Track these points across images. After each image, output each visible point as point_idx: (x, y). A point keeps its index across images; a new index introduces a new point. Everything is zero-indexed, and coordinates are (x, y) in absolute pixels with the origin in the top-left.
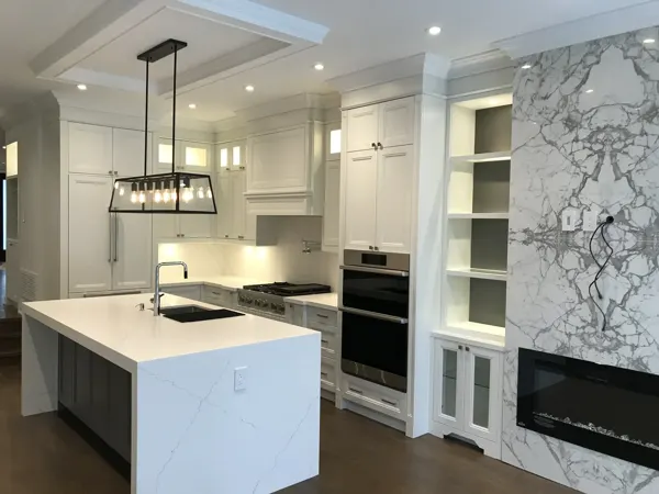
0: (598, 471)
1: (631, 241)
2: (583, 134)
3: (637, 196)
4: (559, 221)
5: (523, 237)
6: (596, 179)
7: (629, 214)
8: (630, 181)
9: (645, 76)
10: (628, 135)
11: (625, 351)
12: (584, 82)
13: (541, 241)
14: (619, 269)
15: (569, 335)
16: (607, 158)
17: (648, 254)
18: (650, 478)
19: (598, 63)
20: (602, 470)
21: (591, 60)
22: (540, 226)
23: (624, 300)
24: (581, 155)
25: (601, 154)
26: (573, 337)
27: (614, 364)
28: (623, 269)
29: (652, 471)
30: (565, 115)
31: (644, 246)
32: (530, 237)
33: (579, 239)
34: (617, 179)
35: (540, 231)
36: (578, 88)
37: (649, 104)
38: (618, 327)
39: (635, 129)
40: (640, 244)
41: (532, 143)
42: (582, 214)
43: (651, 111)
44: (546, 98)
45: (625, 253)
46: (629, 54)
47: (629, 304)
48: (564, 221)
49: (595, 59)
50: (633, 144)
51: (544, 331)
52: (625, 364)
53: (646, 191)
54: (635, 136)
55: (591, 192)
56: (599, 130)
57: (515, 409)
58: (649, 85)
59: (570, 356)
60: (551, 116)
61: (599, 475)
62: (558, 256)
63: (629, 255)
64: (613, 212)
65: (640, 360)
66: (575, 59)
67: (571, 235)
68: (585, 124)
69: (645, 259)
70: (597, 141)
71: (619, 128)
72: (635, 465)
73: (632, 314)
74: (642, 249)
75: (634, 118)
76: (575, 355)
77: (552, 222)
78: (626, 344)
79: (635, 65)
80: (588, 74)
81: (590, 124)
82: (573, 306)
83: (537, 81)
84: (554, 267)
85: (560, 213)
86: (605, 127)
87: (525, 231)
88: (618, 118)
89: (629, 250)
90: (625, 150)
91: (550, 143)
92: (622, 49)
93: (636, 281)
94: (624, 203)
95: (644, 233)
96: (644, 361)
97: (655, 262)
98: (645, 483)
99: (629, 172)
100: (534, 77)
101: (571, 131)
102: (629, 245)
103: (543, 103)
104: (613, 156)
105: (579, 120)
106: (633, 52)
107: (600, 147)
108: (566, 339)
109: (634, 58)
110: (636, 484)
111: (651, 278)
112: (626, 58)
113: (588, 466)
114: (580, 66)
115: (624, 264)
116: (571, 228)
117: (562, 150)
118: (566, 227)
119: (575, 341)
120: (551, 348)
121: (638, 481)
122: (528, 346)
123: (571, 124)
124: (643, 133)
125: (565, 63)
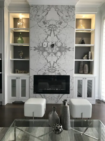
0: (52, 98)
1: (57, 49)
2: (47, 25)
3: (58, 40)
4: (43, 45)
5: (34, 49)
6: (50, 36)
7: (57, 44)
8: (57, 36)
9: (59, 15)
10: (56, 27)
11: (57, 72)
12: (47, 14)
13: (38, 50)
14: (55, 55)
15: (45, 70)
16: (52, 31)
17: (61, 52)
18: (62, 96)
19: (50, 10)
20: (53, 97)
21: (48, 9)
22: (38, 46)
23: (56, 61)
24: (47, 30)
25: (51, 30)
26: (46, 71)
27: (55, 75)
28: (56, 55)
29: (62, 94)
30: (43, 20)
31: (60, 50)
32: (36, 49)
33: (47, 49)
34: (55, 36)
35: (38, 47)
36: (46, 15)
37: (60, 21)
38: (55, 67)
39: (58, 26)
40: (59, 50)
41: (36, 26)
42: (48, 43)
43: (60, 23)
44: (39, 16)
45: (56, 52)
46: (56, 10)
47: (57, 62)
48: (44, 45)
49: (49, 9)
50: (57, 29)
51: (40, 70)
52: (57, 74)
53: (60, 39)
54: (58, 27)
55: (49, 38)
56: (51, 25)
57: (33, 90)
58: (60, 17)
59: (46, 75)
60: (40, 20)
61: (52, 99)
62: (42, 53)
63: (57, 52)
64: (54, 43)
65: (59, 73)
66: (45, 8)
67: (45, 48)
68: (48, 23)
69: (60, 53)
70: (50, 27)
71: (54, 25)
72: (59, 94)
73: (58, 64)
74: (59, 51)
75: (57, 23)
76: (47, 74)
77: (41, 45)
78: (57, 70)
79: (57, 13)
80: (48, 12)
81: (49, 24)
82: (46, 64)
83: (36, 11)
84: (42, 56)
85: (43, 43)
86: (52, 25)
87: (34, 47)
88: (54, 23)
89: (57, 51)
90: (56, 30)
91: (40, 26)
92: (55, 8)
93: (59, 57)
94: (56, 41)
95: (60, 47)
96: (60, 73)
97: (62, 53)
98: (61, 97)
99: (57, 35)
100: (36, 10)
101: (45, 24)
102: (57, 50)
103: (38, 17)
104: (53, 31)
105: (46, 22)
106: (57, 10)
107: (51, 29)
108: (45, 71)
109: (57, 11)
110: (59, 98)
111: (61, 57)
112: (55, 11)
113: (50, 98)
114: (46, 10)
115: (56, 54)
116: (45, 46)
117: (43, 29)
118: (44, 46)
119: (47, 71)
120: (41, 74)
121: (60, 97)
122: (36, 74)
123: (44, 23)
124: (59, 27)
125: (43, 9)
